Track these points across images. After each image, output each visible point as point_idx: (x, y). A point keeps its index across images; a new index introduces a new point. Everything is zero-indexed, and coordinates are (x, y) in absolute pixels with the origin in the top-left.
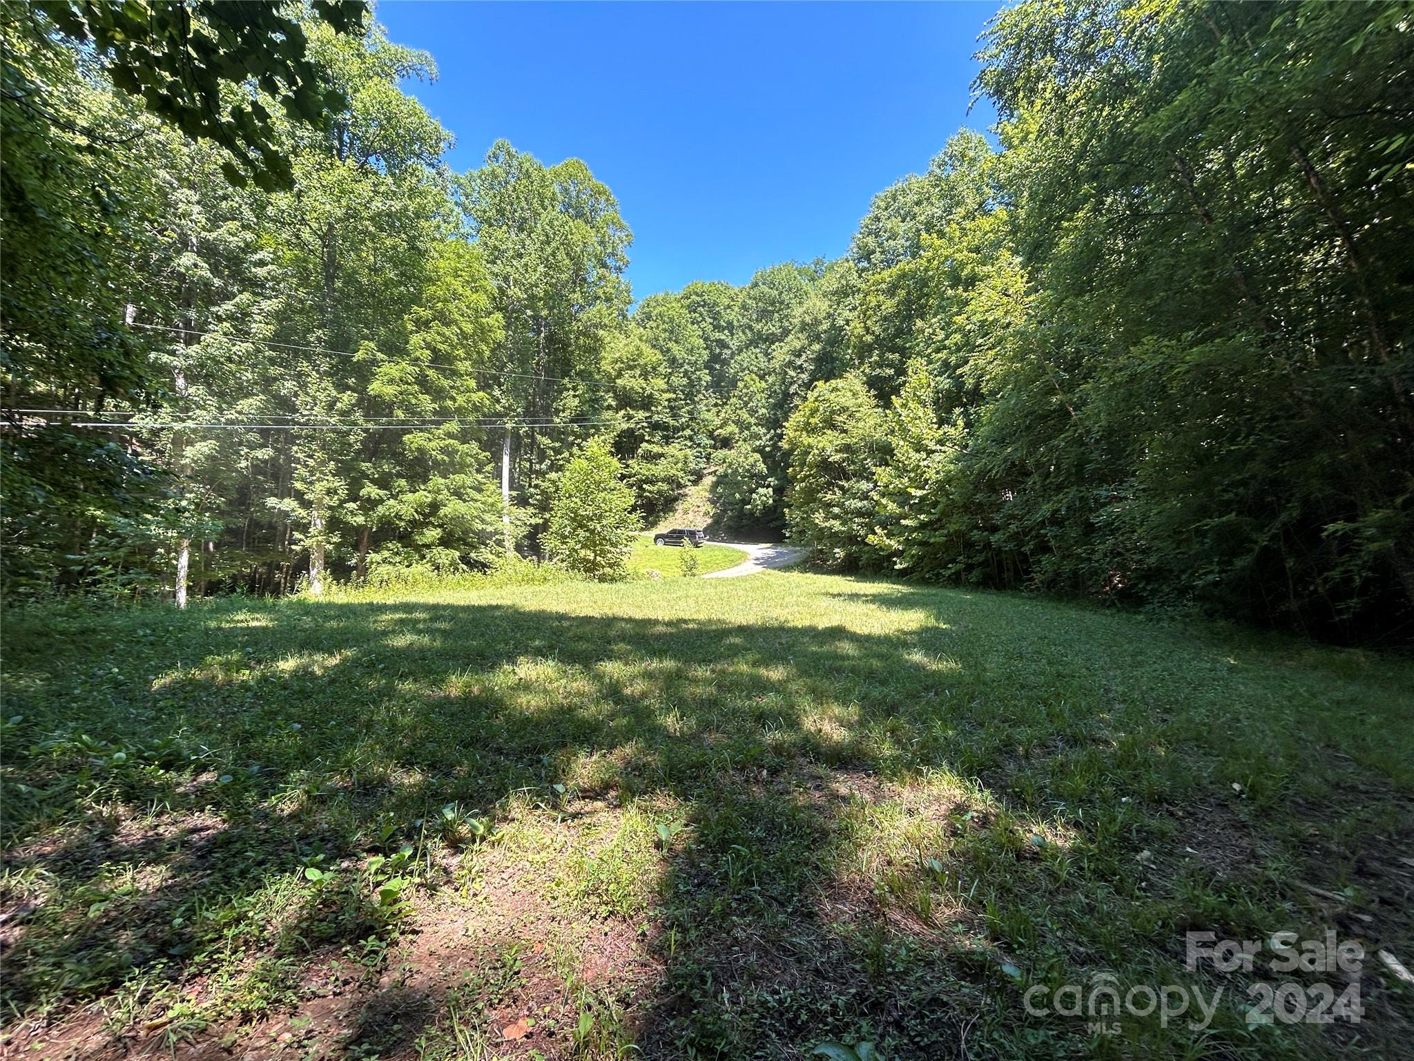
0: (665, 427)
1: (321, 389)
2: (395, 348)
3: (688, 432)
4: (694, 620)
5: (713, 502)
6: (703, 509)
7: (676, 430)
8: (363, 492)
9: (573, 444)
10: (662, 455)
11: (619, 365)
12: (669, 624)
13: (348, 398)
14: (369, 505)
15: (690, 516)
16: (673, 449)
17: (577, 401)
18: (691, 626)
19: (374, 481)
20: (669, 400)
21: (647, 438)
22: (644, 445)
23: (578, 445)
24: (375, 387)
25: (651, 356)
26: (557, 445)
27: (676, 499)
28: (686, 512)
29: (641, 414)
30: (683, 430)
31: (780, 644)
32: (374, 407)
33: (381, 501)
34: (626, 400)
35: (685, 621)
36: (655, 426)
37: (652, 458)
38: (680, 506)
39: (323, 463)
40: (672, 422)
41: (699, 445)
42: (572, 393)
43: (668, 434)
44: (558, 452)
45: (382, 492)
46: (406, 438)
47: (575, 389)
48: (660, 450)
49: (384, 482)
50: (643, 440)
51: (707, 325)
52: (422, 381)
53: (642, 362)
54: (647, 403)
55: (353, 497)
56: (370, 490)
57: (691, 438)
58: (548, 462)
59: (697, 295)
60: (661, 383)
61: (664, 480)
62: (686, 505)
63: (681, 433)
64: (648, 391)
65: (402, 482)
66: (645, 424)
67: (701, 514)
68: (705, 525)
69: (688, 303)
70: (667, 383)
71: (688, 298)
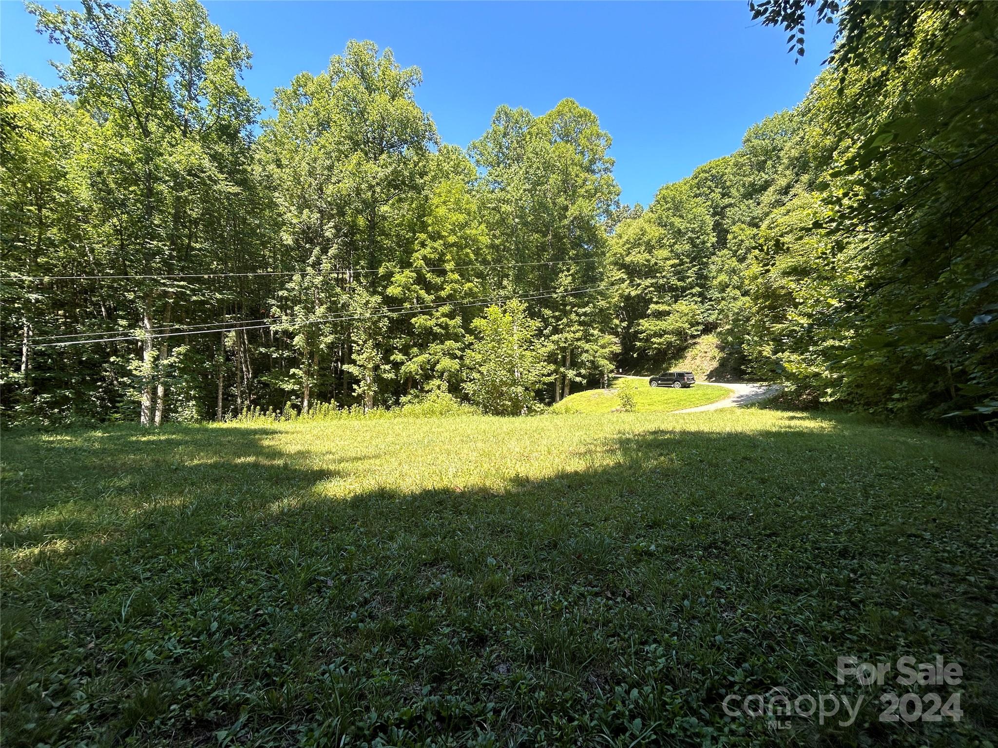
0: (672, 289)
1: (362, 296)
2: (405, 264)
3: (697, 290)
5: (721, 348)
6: (710, 355)
7: (684, 289)
8: (392, 358)
9: (571, 312)
10: (668, 313)
11: (628, 246)
13: (378, 299)
15: (698, 361)
16: (683, 306)
17: (570, 278)
19: (400, 351)
20: (672, 266)
21: (655, 300)
22: (652, 306)
23: (575, 312)
24: (393, 291)
25: (654, 232)
26: (557, 314)
27: (686, 348)
28: (694, 358)
29: (649, 281)
30: (692, 288)
32: (391, 302)
33: (402, 363)
34: (633, 271)
36: (660, 289)
37: (660, 315)
38: (689, 354)
40: (679, 284)
41: (710, 300)
42: (566, 273)
43: (678, 294)
44: (558, 319)
45: (403, 357)
46: (413, 320)
47: (568, 270)
48: (667, 308)
49: (405, 351)
50: (650, 301)
51: (716, 195)
52: (420, 280)
53: (645, 239)
54: (651, 271)
55: (388, 362)
56: (398, 357)
57: (700, 295)
59: (705, 172)
60: (665, 253)
61: (672, 333)
62: (695, 352)
63: (688, 292)
64: (653, 261)
65: (415, 350)
66: (652, 289)
67: (708, 358)
68: (711, 368)
69: (696, 181)
70: (672, 251)
71: (696, 177)
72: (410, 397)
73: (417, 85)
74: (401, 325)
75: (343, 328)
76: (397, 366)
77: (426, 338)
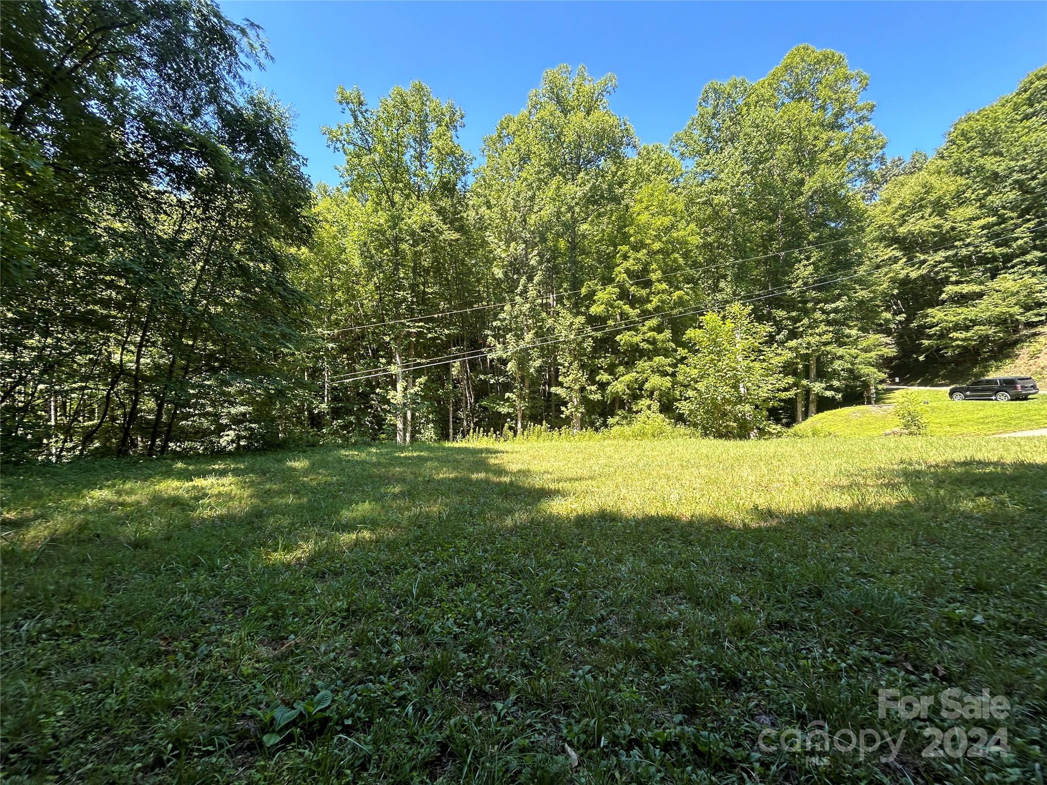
0: (984, 260)
2: (607, 280)
7: (1008, 258)
8: (597, 379)
9: (814, 310)
10: (980, 295)
11: (901, 212)
13: (581, 319)
15: (1042, 361)
16: (1007, 282)
17: (811, 268)
19: (605, 371)
20: (983, 228)
21: (953, 279)
22: (949, 288)
23: (821, 309)
24: (595, 310)
25: (946, 185)
26: (794, 314)
27: (1016, 342)
28: (1034, 356)
29: (941, 255)
30: (1024, 254)
32: (594, 321)
33: (608, 383)
36: (964, 264)
37: (962, 300)
38: (1024, 351)
40: (999, 251)
42: (804, 262)
44: (796, 320)
45: (609, 377)
46: (618, 338)
47: (808, 258)
48: (976, 288)
49: (611, 370)
50: (946, 281)
52: (624, 295)
53: (932, 197)
54: (943, 240)
55: (593, 382)
56: (604, 377)
58: (785, 332)
60: (970, 211)
61: (989, 322)
62: (1034, 347)
63: (1017, 260)
64: (947, 226)
65: (621, 368)
66: (946, 264)
69: (1026, 95)
70: (982, 206)
71: (1025, 91)
72: (617, 418)
73: (612, 92)
74: (606, 344)
75: (549, 352)
76: (603, 386)
77: (634, 354)
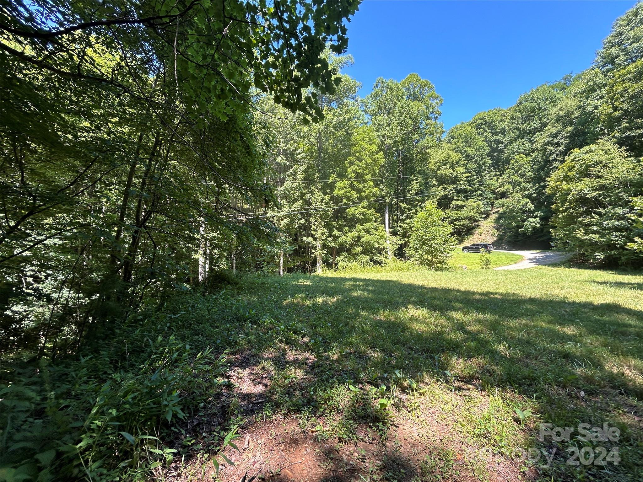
0: (465, 191)
1: (319, 195)
2: (342, 176)
3: (479, 192)
4: (497, 293)
5: (497, 228)
6: (491, 232)
7: (472, 192)
8: (333, 233)
9: (417, 205)
10: (464, 206)
11: (438, 164)
12: (482, 294)
13: (328, 197)
14: (336, 238)
15: (483, 237)
16: (471, 202)
17: (418, 185)
18: (496, 296)
19: (337, 229)
20: (467, 177)
21: (455, 198)
22: (454, 202)
23: (420, 205)
24: (336, 192)
25: (455, 156)
26: (409, 206)
27: (473, 228)
28: (480, 234)
29: (451, 187)
30: (476, 191)
31: (566, 311)
32: (336, 200)
33: (340, 236)
34: (442, 181)
35: (492, 293)
36: (459, 192)
37: (458, 208)
38: (476, 232)
39: (320, 223)
40: (469, 188)
41: (486, 198)
42: (415, 181)
43: (467, 194)
44: (410, 209)
45: (340, 233)
46: (347, 211)
47: (417, 179)
48: (463, 203)
49: (340, 229)
50: (453, 200)
51: (488, 134)
52: (352, 186)
53: (450, 160)
54: (454, 180)
55: (330, 235)
56: (336, 232)
57: (481, 195)
58: (405, 215)
59: (481, 119)
60: (462, 169)
61: (465, 219)
62: (480, 231)
63: (475, 193)
64: (455, 174)
65: (347, 228)
66: (454, 191)
67: (490, 235)
68: (492, 241)
69: (475, 124)
70: (465, 168)
71: (475, 122)
72: (342, 257)
74: (340, 214)
77: (352, 222)
